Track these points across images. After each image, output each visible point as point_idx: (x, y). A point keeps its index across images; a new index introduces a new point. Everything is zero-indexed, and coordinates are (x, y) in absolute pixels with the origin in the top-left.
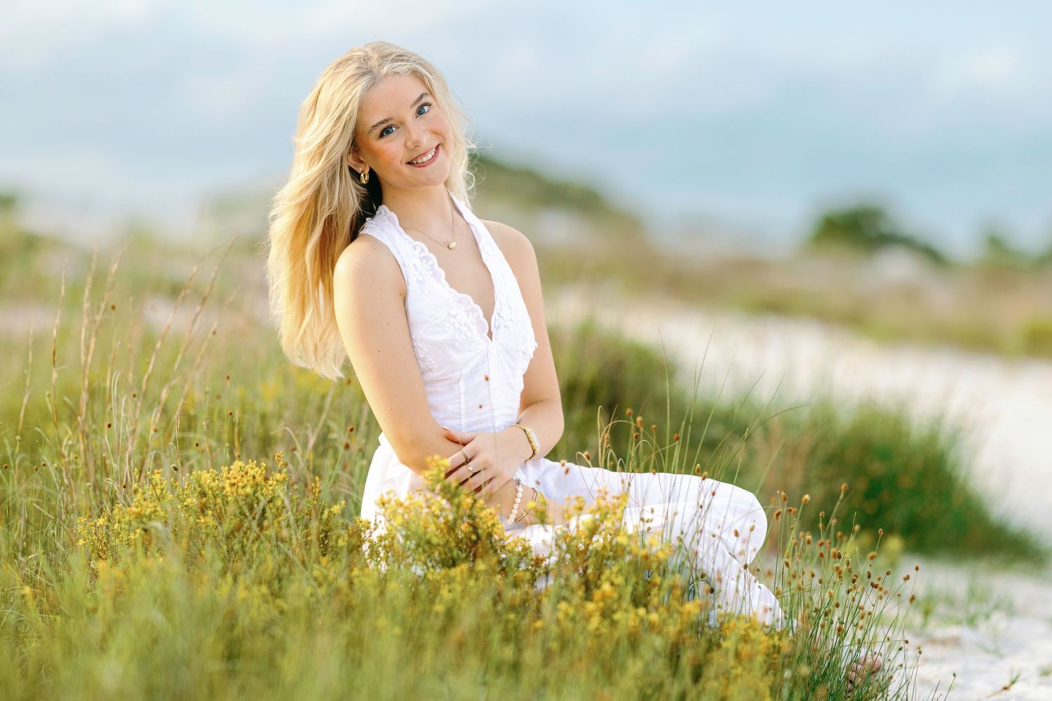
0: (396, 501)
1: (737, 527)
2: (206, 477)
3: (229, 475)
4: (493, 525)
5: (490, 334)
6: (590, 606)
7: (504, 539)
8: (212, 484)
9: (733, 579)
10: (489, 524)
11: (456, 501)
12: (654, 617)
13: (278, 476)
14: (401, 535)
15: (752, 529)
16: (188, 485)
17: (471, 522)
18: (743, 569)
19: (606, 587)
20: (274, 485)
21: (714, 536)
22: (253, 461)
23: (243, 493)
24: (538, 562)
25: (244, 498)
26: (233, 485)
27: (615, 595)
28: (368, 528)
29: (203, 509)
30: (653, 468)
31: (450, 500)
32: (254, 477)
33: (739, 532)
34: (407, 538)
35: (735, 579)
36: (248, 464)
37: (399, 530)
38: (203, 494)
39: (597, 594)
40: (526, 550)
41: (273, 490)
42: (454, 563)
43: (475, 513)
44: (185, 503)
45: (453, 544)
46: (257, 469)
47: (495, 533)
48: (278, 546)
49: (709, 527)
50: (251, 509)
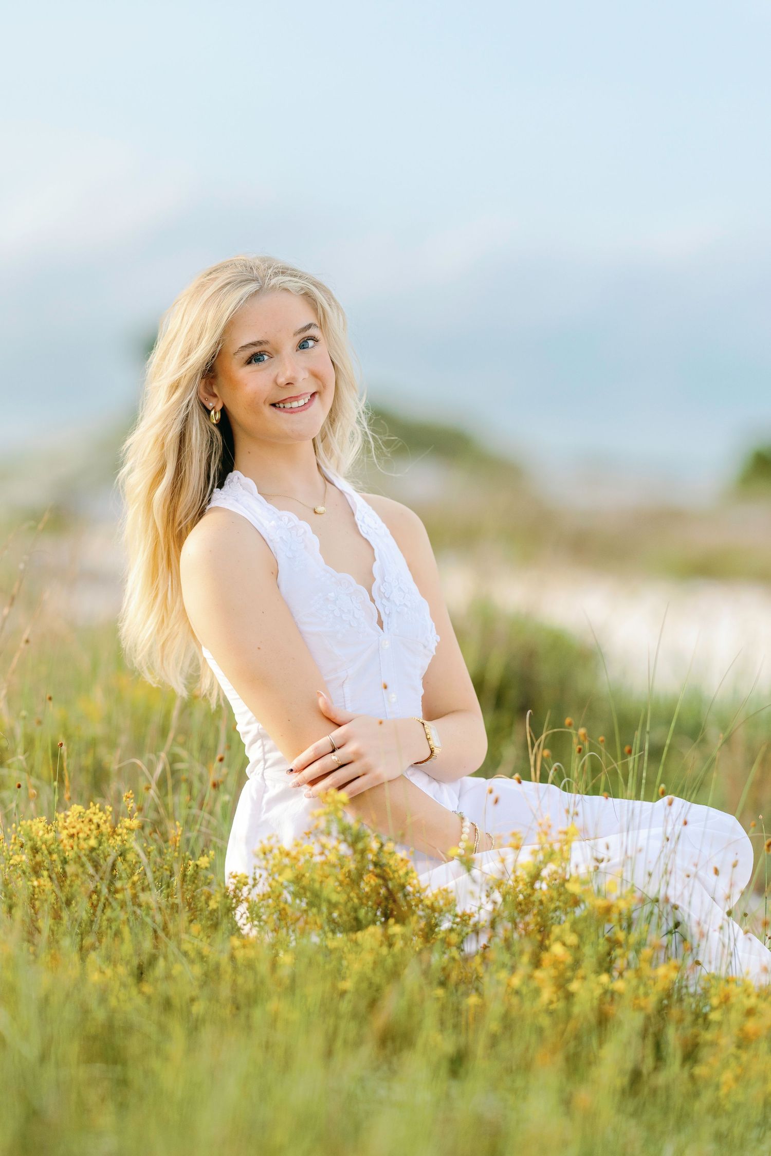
0: (279, 849)
1: (716, 862)
2: (38, 827)
3: (66, 824)
4: (407, 874)
5: (380, 623)
6: (539, 974)
7: (421, 891)
8: (46, 836)
9: (715, 931)
10: (402, 873)
11: (360, 846)
12: (619, 985)
13: (127, 822)
14: (289, 892)
15: (735, 866)
16: (15, 839)
17: (378, 871)
18: (726, 916)
19: (557, 949)
20: (123, 835)
21: (688, 876)
22: (95, 805)
23: (86, 846)
24: (465, 919)
25: (87, 852)
26: (72, 836)
27: (569, 960)
28: (245, 884)
29: (36, 870)
30: (605, 790)
31: (353, 845)
32: (98, 826)
33: (719, 868)
34: (296, 895)
35: (718, 930)
36: (88, 808)
37: (286, 887)
38: (35, 850)
39: (546, 957)
40: (449, 904)
41: (122, 841)
42: (358, 925)
43: (384, 861)
44: (12, 862)
45: (356, 901)
46: (101, 814)
47: (410, 884)
48: (134, 912)
49: (681, 863)
50: (96, 866)
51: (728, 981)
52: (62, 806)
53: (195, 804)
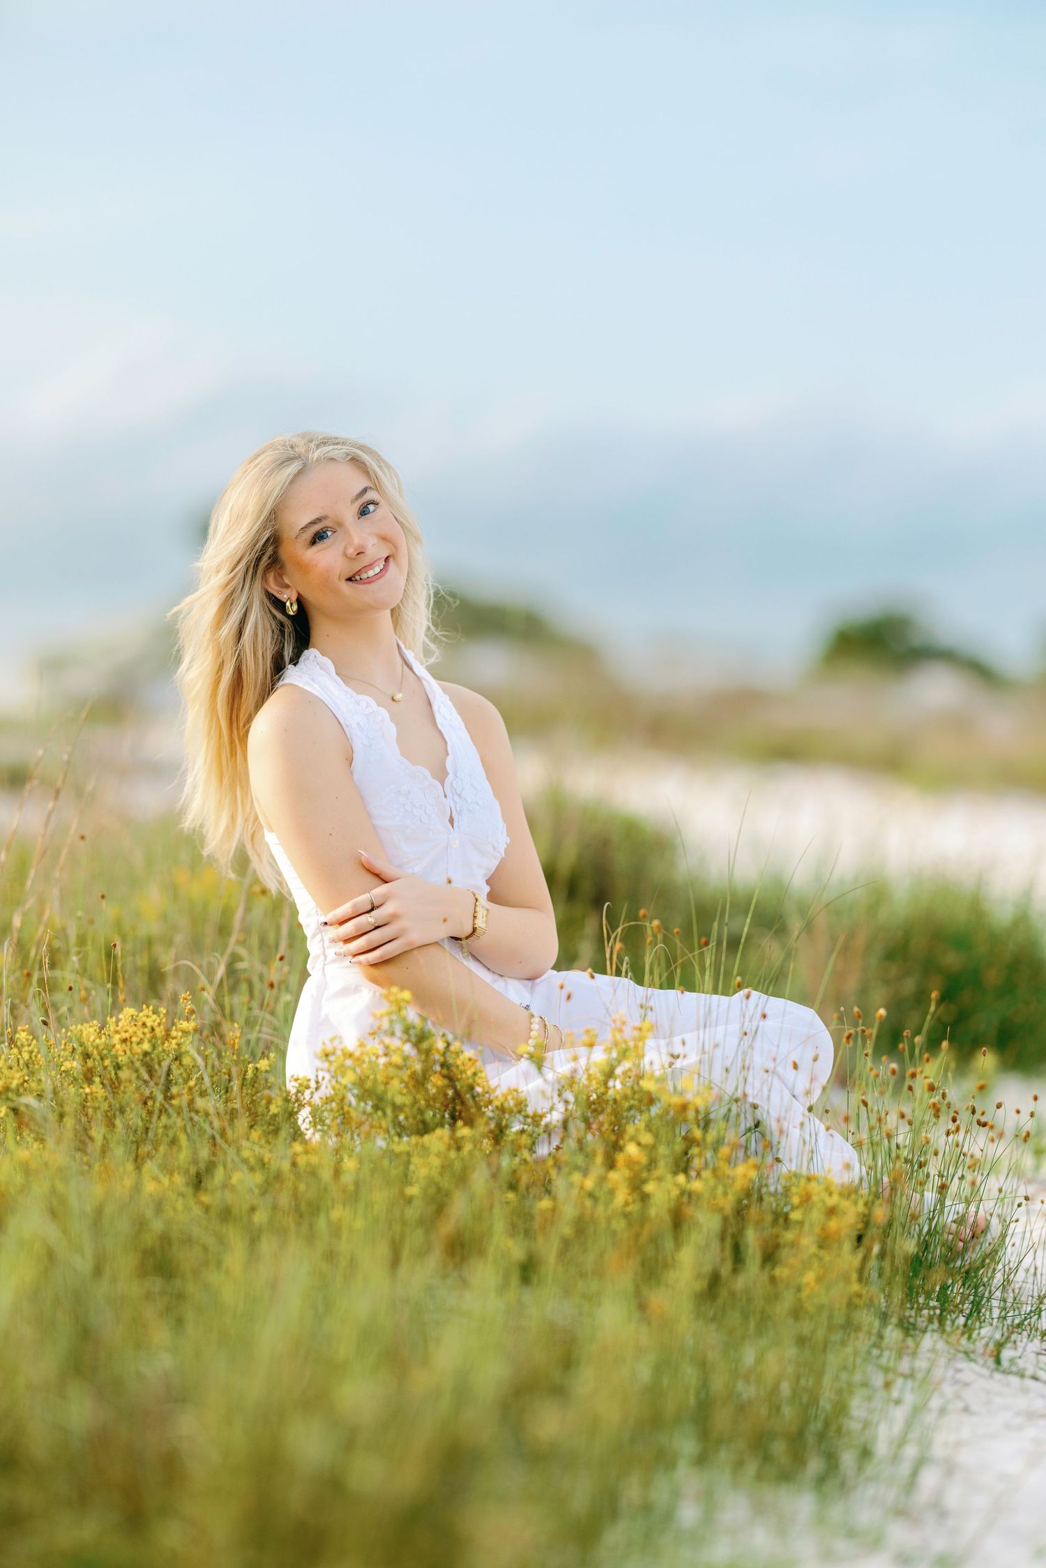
0: (342, 1050)
1: (794, 1057)
2: (89, 1032)
3: (118, 1028)
4: (475, 1074)
5: (451, 821)
6: (613, 1176)
7: (490, 1091)
8: (98, 1041)
9: (795, 1127)
10: (469, 1073)
11: (425, 1045)
12: (697, 1185)
13: (184, 1025)
14: (353, 1095)
15: (815, 1059)
16: (65, 1044)
17: (445, 1071)
18: (806, 1112)
19: (632, 1149)
20: (179, 1038)
21: (767, 1071)
22: (148, 1007)
23: (139, 1051)
24: (536, 1119)
25: (141, 1057)
26: (124, 1041)
27: (644, 1160)
28: (308, 1087)
29: (88, 1077)
31: (416, 1045)
32: (153, 1029)
33: (798, 1063)
34: (360, 1098)
35: (799, 1127)
36: (142, 1011)
37: (350, 1090)
38: (87, 1056)
39: (620, 1158)
40: (521, 1103)
41: (179, 1045)
42: (424, 1129)
43: (451, 1061)
44: (63, 1068)
45: (423, 1102)
46: (154, 1017)
47: (478, 1084)
48: (191, 1119)
49: (759, 1060)
50: (151, 1072)
51: (809, 1179)
52: (116, 1008)
53: (255, 1004)
